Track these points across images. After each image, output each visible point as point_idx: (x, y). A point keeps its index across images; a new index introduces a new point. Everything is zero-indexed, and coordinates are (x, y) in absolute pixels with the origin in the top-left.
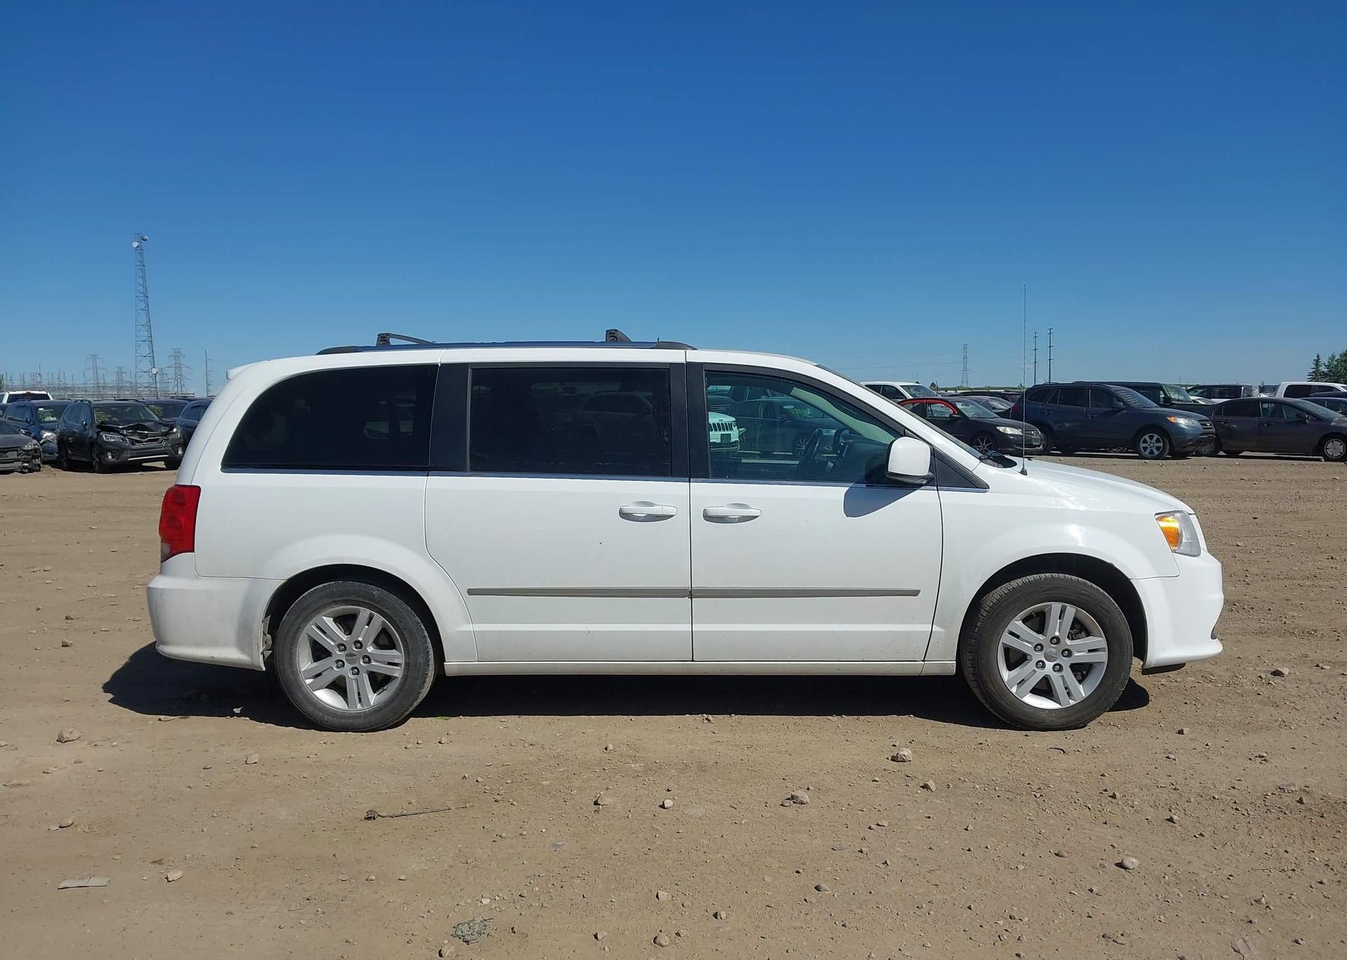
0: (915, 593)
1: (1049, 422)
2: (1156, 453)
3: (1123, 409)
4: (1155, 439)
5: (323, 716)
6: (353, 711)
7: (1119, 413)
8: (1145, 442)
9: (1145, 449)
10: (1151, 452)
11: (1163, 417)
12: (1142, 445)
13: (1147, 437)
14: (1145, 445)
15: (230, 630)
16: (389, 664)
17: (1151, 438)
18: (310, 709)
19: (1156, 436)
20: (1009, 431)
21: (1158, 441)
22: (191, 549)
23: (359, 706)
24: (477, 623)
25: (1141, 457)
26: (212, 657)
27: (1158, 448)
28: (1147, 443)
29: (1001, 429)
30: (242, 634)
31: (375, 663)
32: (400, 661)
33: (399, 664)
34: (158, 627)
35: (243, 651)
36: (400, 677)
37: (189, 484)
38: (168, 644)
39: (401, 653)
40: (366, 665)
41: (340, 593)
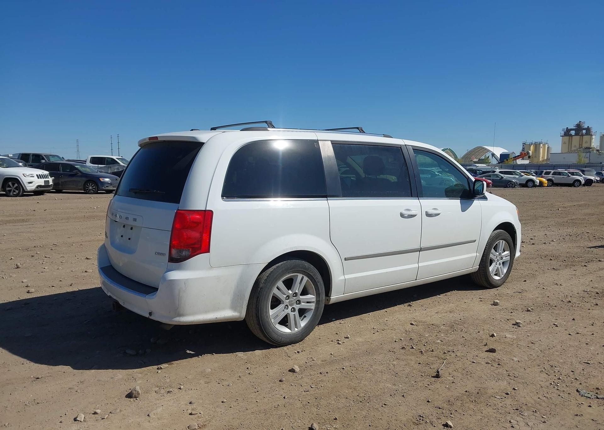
0: (475, 241)
5: (282, 339)
6: (293, 332)
15: (228, 299)
16: (308, 302)
18: (275, 336)
22: (208, 251)
23: (296, 329)
24: (346, 275)
26: (216, 318)
30: (236, 300)
31: (303, 304)
32: (314, 300)
33: (313, 302)
34: (179, 305)
35: (235, 310)
36: (314, 309)
37: (204, 209)
38: (185, 316)
39: (314, 296)
40: (298, 306)
41: (291, 267)
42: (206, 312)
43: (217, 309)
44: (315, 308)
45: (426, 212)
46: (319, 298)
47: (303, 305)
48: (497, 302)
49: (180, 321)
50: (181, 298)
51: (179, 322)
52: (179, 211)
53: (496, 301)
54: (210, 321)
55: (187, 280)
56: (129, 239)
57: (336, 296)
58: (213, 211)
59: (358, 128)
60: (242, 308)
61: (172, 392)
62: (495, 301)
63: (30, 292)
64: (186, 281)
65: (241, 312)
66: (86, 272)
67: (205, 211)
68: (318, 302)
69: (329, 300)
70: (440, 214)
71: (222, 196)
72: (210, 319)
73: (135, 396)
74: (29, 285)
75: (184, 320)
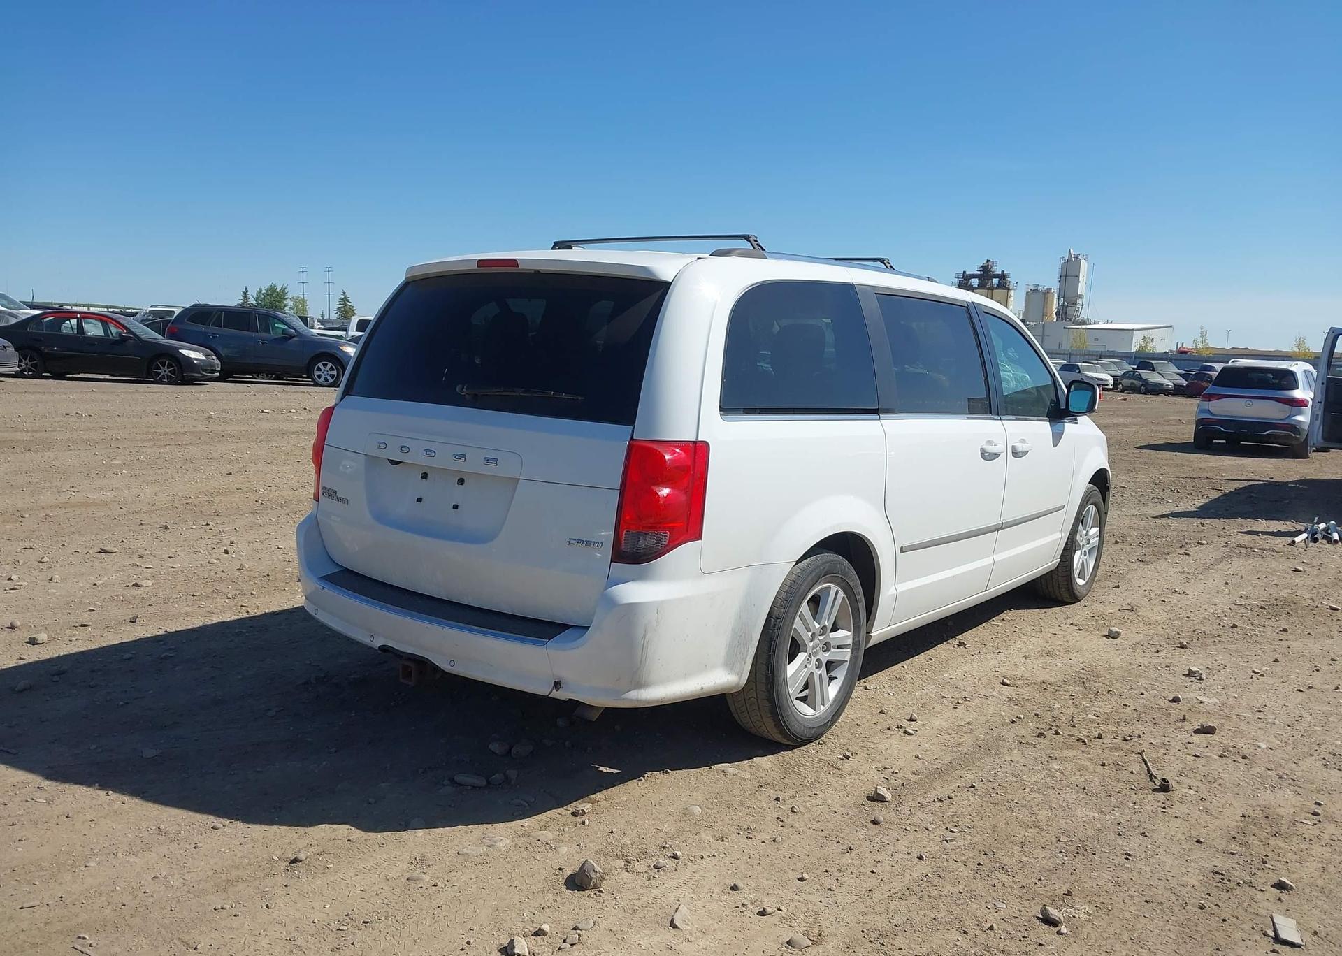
0: (1063, 508)
1: (214, 346)
2: (331, 380)
3: (294, 337)
4: (328, 367)
5: (802, 729)
6: (818, 714)
7: (291, 340)
8: (319, 369)
9: (319, 376)
10: (326, 380)
11: (336, 346)
12: (316, 373)
13: (320, 365)
14: (319, 373)
16: (840, 647)
17: (325, 365)
18: (795, 725)
19: (330, 365)
20: (192, 354)
21: (332, 369)
22: (699, 535)
23: (822, 708)
24: (898, 584)
25: (317, 385)
27: (332, 376)
28: (321, 370)
29: (185, 352)
30: (735, 647)
31: (833, 650)
32: (850, 641)
33: (847, 646)
34: (641, 662)
35: (732, 669)
36: (848, 660)
37: (693, 439)
38: (650, 686)
39: (850, 631)
40: (827, 654)
41: (825, 570)
42: (686, 675)
43: (704, 668)
44: (851, 658)
45: (1013, 446)
46: (859, 636)
47: (834, 654)
48: (1117, 632)
49: (639, 698)
50: (647, 643)
51: (638, 700)
52: (635, 443)
53: (1113, 628)
54: (692, 696)
55: (662, 602)
56: (456, 507)
57: (882, 630)
58: (709, 441)
59: (882, 261)
60: (745, 663)
61: (665, 866)
62: (1111, 628)
63: (38, 642)
64: (659, 606)
65: (742, 673)
66: (136, 585)
67: (695, 443)
68: (856, 645)
69: (869, 637)
70: (1028, 452)
71: (721, 409)
72: (692, 692)
73: (594, 885)
74: (18, 623)
75: (648, 697)
